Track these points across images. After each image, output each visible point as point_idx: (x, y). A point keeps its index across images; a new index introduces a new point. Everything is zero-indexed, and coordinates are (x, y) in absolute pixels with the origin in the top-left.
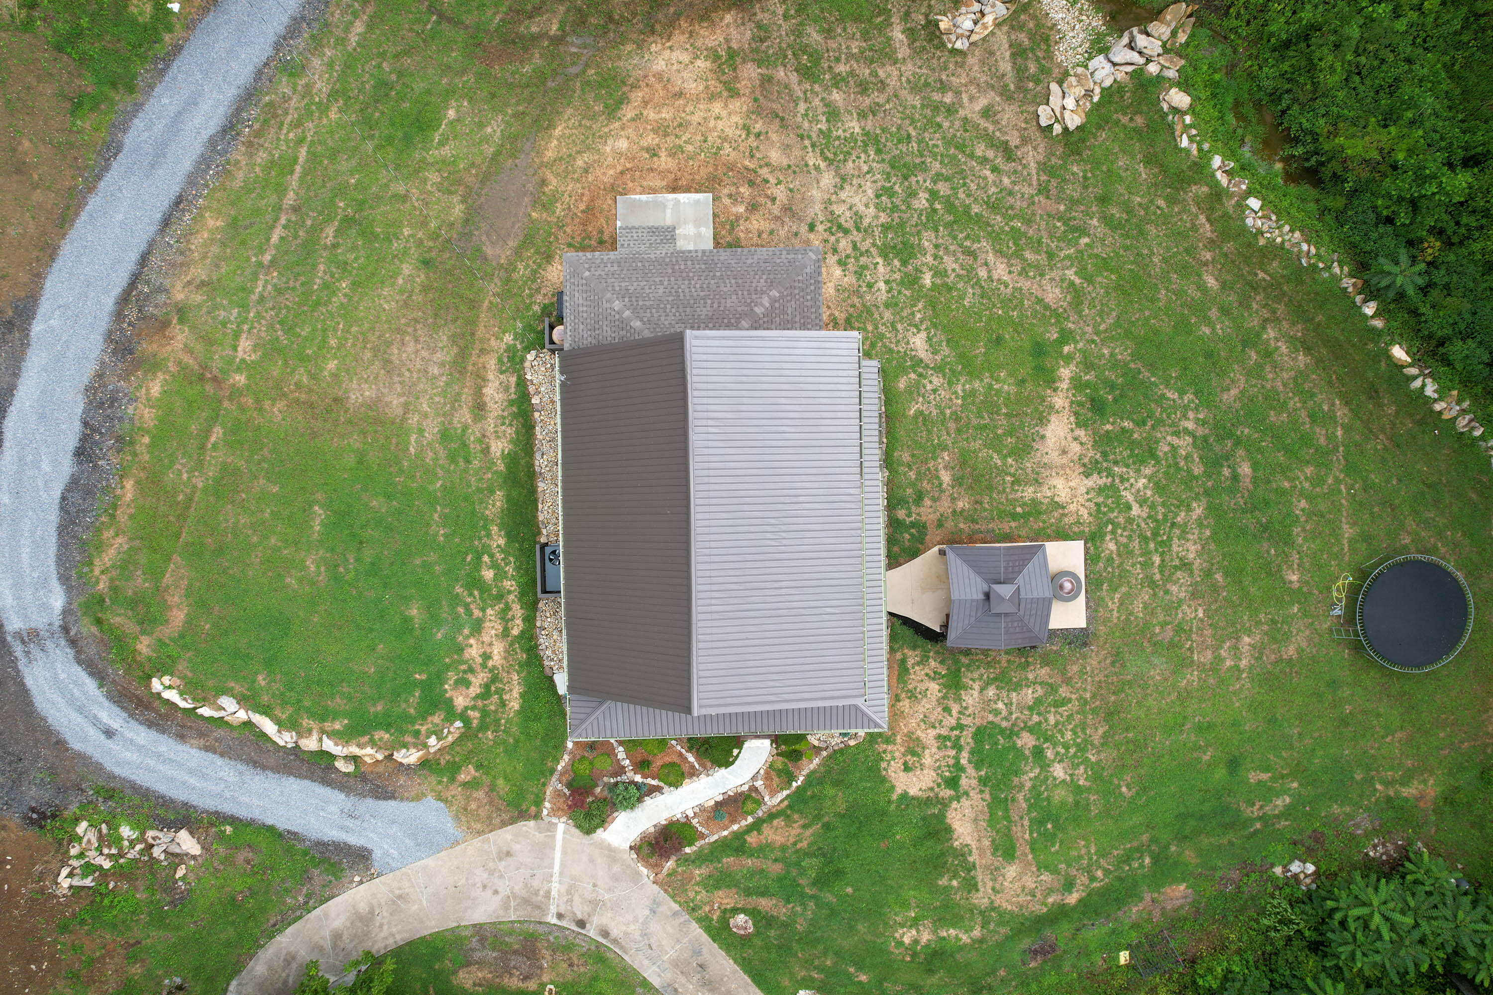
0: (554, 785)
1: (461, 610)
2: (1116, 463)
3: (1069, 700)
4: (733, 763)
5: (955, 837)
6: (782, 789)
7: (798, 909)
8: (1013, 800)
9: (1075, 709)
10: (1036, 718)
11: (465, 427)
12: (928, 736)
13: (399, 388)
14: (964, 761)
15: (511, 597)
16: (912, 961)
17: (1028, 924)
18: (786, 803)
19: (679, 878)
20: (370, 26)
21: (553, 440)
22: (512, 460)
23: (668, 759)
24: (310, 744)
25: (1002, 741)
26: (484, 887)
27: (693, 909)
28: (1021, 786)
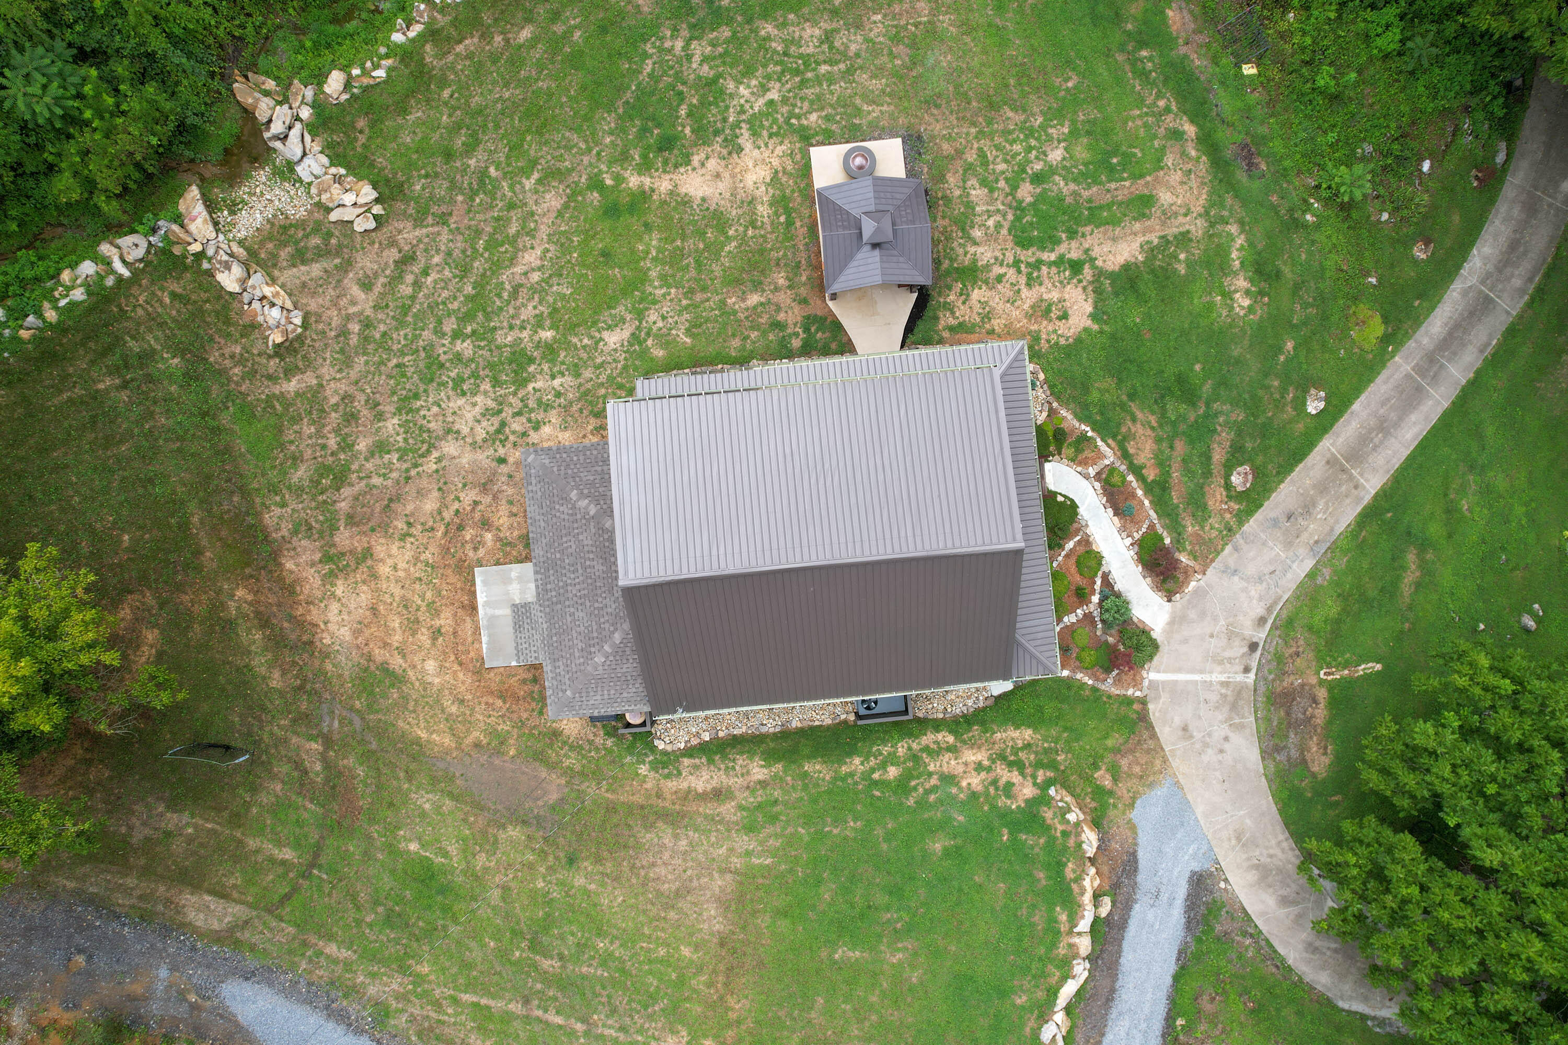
0: (1109, 686)
1: (932, 798)
2: (725, 120)
3: (980, 150)
4: (1072, 501)
5: (1133, 260)
6: (1096, 447)
7: (1221, 419)
8: (1090, 201)
9: (988, 143)
10: (1002, 184)
11: (741, 808)
12: (1029, 296)
13: (704, 880)
14: (1053, 257)
15: (915, 746)
16: (1268, 295)
17: (1220, 176)
18: (1110, 441)
19: (1197, 548)
20: (330, 937)
21: (746, 715)
22: (770, 757)
23: (1073, 569)
24: (1084, 945)
25: (1028, 218)
26: (1221, 751)
27: (1230, 530)
28: (1075, 194)
